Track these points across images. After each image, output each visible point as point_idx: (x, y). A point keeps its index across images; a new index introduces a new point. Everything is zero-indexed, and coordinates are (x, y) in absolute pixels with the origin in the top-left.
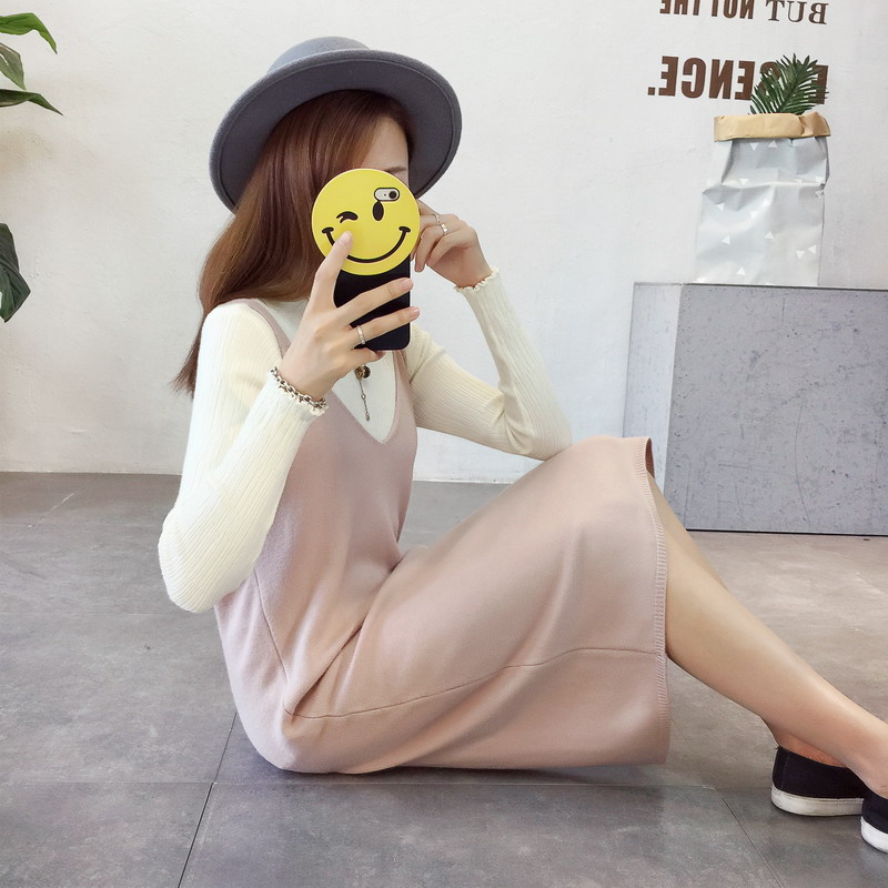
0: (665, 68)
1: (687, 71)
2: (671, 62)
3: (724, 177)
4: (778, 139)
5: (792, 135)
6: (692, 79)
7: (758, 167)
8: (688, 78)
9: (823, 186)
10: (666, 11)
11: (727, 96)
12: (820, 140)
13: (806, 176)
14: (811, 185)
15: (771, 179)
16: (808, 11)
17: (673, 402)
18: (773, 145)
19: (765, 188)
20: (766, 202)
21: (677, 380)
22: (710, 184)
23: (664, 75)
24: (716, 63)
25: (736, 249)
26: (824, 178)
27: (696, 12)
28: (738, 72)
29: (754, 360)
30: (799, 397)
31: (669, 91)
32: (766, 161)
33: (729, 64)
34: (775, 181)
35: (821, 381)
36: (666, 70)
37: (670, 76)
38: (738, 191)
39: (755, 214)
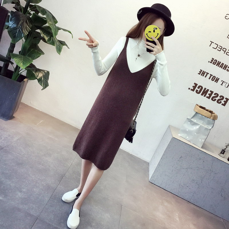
0: (194, 85)
1: (199, 88)
2: (196, 85)
3: (192, 118)
4: (205, 116)
5: (208, 117)
6: (199, 90)
7: (199, 119)
10: (199, 74)
11: (205, 96)
12: (214, 120)
13: (208, 126)
14: (208, 128)
15: (201, 123)
17: (161, 158)
18: (204, 117)
19: (198, 124)
20: (198, 127)
21: (164, 155)
24: (205, 89)
25: (188, 133)
26: (211, 128)
28: (209, 92)
29: (181, 158)
30: (186, 169)
31: (193, 90)
32: (201, 119)
33: (208, 90)
35: (192, 168)
36: (194, 86)
38: (193, 122)
39: (195, 128)
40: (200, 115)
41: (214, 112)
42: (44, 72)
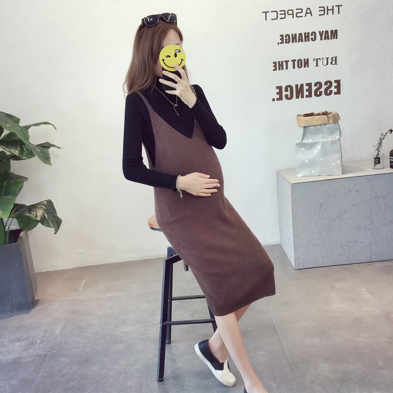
0: (278, 91)
1: (286, 90)
2: (280, 88)
3: (303, 139)
4: (320, 125)
5: (326, 123)
6: (288, 93)
7: (315, 134)
8: (287, 93)
9: (339, 139)
10: (275, 70)
11: (302, 97)
12: (336, 123)
13: (333, 136)
14: (335, 139)
15: (320, 139)
16: (330, 61)
17: (293, 225)
18: (319, 127)
20: (319, 147)
21: (294, 217)
22: (298, 142)
23: (277, 93)
24: (297, 86)
25: (310, 164)
26: (339, 136)
27: (287, 68)
28: (306, 88)
29: (321, 207)
30: (339, 217)
31: (280, 99)
32: (317, 132)
33: (302, 85)
34: (321, 139)
35: (347, 211)
37: (280, 93)
38: (308, 144)
39: (315, 151)
40: (312, 128)
41: (329, 111)
42: (43, 204)
